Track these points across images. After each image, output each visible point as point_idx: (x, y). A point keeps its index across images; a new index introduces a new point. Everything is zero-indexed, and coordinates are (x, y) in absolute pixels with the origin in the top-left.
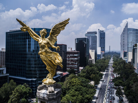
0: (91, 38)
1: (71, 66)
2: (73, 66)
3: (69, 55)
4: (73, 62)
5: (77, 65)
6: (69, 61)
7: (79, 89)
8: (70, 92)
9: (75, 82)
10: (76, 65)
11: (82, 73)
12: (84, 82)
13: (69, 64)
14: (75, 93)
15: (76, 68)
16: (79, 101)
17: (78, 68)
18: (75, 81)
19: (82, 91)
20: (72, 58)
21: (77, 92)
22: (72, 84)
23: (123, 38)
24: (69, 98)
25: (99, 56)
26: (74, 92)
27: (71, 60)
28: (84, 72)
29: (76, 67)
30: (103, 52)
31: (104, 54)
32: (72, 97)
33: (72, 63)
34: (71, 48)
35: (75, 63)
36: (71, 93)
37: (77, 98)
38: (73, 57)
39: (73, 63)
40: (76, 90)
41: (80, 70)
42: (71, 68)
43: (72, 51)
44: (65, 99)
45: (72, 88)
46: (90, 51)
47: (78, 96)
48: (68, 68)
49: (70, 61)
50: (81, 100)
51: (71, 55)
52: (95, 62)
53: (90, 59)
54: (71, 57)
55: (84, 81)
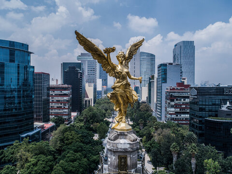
0: (88, 63)
1: (57, 111)
2: (61, 111)
3: (54, 91)
4: (61, 104)
5: (68, 109)
6: (53, 102)
7: (80, 149)
8: (66, 156)
9: (71, 137)
10: (66, 109)
11: (77, 123)
12: (85, 137)
13: (53, 108)
14: (76, 156)
15: (66, 115)
16: (83, 167)
17: (69, 115)
18: (71, 135)
19: (85, 150)
20: (59, 97)
21: (78, 154)
22: (66, 142)
23: (134, 66)
24: (65, 166)
25: (100, 93)
26: (72, 154)
27: (57, 101)
28: (81, 121)
29: (66, 112)
30: (105, 87)
31: (107, 90)
32: (72, 163)
33: (58, 106)
34: (57, 80)
35: (64, 105)
36: (68, 157)
37: (79, 164)
38: (60, 95)
39: (61, 106)
40: (76, 151)
41: (72, 118)
42: (56, 114)
43: (59, 85)
44: (59, 168)
45: (69, 149)
46: (87, 85)
47: (80, 160)
48: (52, 115)
49: (55, 102)
50: (86, 165)
51: (57, 92)
52: (94, 103)
53: (86, 99)
54: (56, 95)
55: (85, 134)
